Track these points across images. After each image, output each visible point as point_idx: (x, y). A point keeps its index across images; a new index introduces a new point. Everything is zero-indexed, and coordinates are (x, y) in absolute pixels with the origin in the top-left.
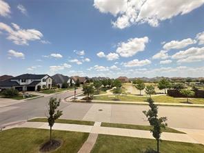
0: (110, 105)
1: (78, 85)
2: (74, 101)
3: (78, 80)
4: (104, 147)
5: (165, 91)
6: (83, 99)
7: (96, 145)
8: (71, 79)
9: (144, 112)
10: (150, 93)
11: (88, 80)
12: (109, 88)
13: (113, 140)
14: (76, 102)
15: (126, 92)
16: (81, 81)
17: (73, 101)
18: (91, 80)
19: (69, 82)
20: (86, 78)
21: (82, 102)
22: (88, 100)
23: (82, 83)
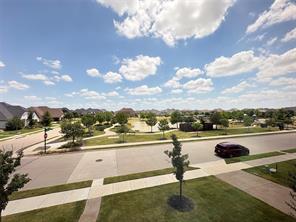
0: (114, 151)
1: (46, 122)
2: (44, 152)
3: (47, 114)
4: (115, 212)
5: (177, 125)
6: (64, 147)
7: (101, 214)
8: (31, 111)
9: (166, 152)
10: (164, 129)
11: (69, 114)
12: (107, 125)
13: (126, 198)
14: (48, 153)
15: (133, 129)
16: (53, 116)
17: (41, 153)
18: (75, 114)
19: (25, 117)
20: (65, 110)
21: (62, 152)
22: (74, 147)
23: (57, 119)
